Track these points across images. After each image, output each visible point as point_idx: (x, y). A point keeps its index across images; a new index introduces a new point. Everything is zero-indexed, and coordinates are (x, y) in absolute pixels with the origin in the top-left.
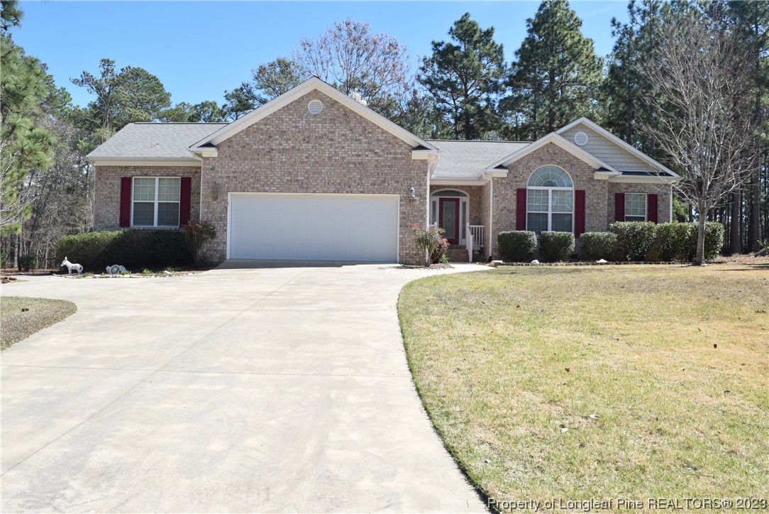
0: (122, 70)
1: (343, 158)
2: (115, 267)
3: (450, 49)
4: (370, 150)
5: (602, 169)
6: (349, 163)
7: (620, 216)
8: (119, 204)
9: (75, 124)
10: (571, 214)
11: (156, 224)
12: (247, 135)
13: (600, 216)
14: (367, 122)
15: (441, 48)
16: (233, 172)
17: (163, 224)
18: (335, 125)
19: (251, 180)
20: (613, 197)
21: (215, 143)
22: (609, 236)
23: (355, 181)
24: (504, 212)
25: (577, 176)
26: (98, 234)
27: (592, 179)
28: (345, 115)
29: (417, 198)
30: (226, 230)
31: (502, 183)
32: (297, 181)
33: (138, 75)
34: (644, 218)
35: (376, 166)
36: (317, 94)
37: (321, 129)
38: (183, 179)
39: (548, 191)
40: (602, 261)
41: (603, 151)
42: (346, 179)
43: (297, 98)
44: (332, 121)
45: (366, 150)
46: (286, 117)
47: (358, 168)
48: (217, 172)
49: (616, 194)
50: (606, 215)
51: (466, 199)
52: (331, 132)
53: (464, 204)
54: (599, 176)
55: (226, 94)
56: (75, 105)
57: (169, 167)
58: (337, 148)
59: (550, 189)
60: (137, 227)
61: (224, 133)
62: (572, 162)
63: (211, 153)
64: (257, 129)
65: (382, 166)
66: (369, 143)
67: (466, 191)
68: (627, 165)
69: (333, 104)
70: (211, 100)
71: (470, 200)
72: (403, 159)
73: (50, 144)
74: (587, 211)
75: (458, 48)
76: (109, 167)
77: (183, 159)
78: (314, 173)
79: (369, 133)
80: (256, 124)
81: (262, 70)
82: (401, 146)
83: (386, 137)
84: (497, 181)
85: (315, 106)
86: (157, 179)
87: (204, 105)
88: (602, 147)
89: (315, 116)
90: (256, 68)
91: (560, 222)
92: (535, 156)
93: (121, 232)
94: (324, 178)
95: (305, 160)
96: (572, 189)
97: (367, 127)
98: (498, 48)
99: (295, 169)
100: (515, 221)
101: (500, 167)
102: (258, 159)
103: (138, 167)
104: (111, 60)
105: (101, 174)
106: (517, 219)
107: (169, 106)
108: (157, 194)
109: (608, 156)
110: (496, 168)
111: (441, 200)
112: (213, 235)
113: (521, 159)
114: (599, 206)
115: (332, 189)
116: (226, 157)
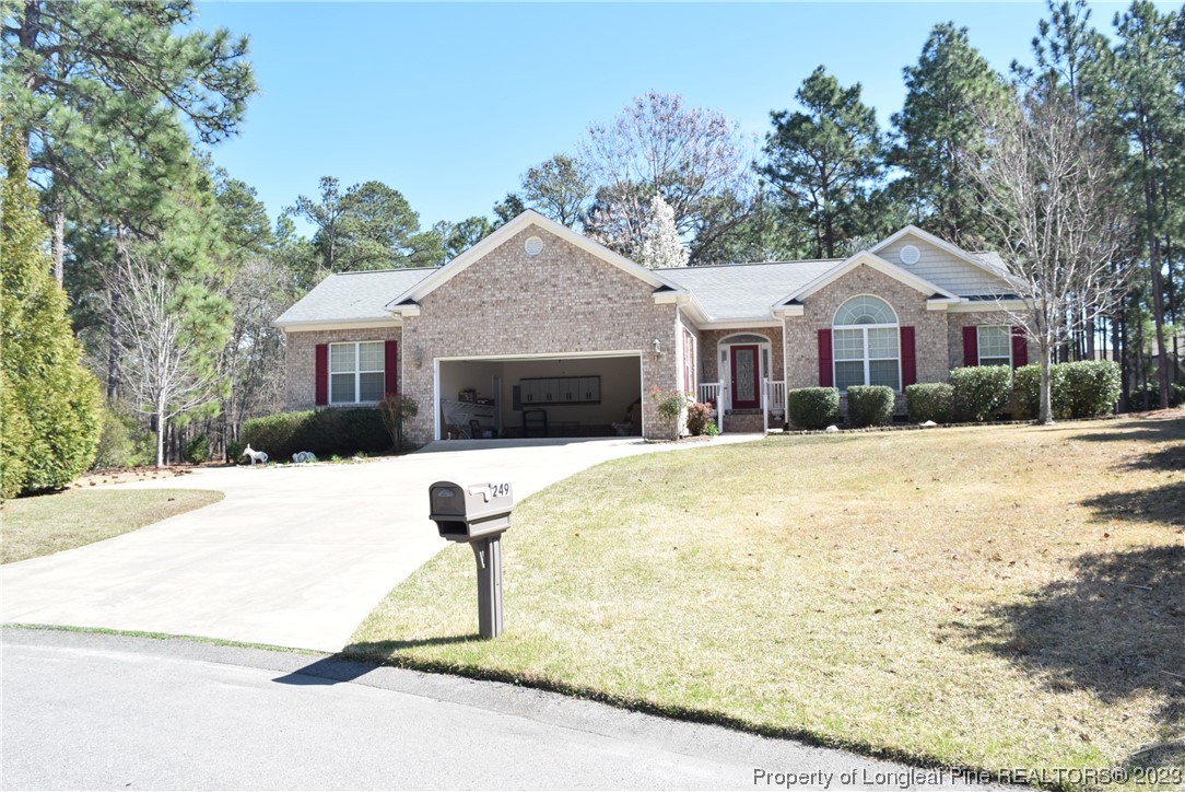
0: (349, 189)
1: (570, 308)
2: (302, 454)
3: (799, 120)
4: (603, 296)
5: (937, 296)
6: (577, 314)
7: (970, 359)
8: (314, 377)
9: (291, 265)
10: (897, 361)
11: (357, 401)
12: (454, 287)
13: (938, 361)
14: (598, 260)
15: (783, 121)
16: (439, 333)
17: (366, 400)
18: (558, 267)
19: (460, 342)
20: (959, 333)
21: (416, 299)
22: (941, 389)
23: (585, 336)
24: (801, 363)
25: (902, 307)
26: (286, 416)
27: (923, 310)
28: (570, 253)
29: (664, 354)
30: (432, 405)
31: (797, 324)
32: (514, 339)
33: (373, 191)
34: (1008, 359)
35: (611, 315)
36: (534, 230)
37: (541, 273)
38: (387, 343)
39: (861, 330)
40: (930, 423)
41: (944, 270)
42: (574, 334)
43: (510, 237)
44: (555, 261)
45: (597, 296)
46: (498, 261)
47: (588, 320)
48: (420, 333)
49: (964, 328)
50: (947, 358)
51: (768, 346)
52: (553, 276)
53: (765, 352)
54: (932, 305)
55: (497, 206)
56: (300, 236)
57: (371, 330)
58: (562, 295)
59: (865, 327)
60: (335, 405)
61: (426, 286)
62: (893, 289)
63: (412, 310)
64: (465, 278)
65: (619, 315)
66: (601, 287)
67: (767, 334)
68: (979, 286)
69: (554, 241)
70: (479, 216)
71: (773, 346)
72: (645, 304)
73: (227, 313)
74: (919, 355)
75: (807, 119)
76: (302, 333)
77: (385, 319)
78: (535, 328)
79: (601, 273)
80: (464, 272)
81: (533, 174)
82: (641, 288)
83: (621, 278)
84: (791, 321)
85: (533, 245)
86: (357, 344)
87: (469, 223)
88: (941, 264)
89: (534, 257)
90: (525, 171)
91: (881, 371)
92: (844, 284)
93: (312, 412)
94: (547, 334)
95: (524, 313)
96: (897, 325)
97: (598, 267)
98: (867, 113)
99: (511, 326)
100: (818, 374)
101: (793, 302)
102: (467, 316)
103: (335, 331)
104: (333, 178)
105: (292, 342)
106: (821, 371)
107: (417, 230)
108: (358, 363)
109: (951, 276)
110: (787, 304)
111: (733, 349)
112: (414, 411)
113: (823, 289)
114: (935, 346)
115: (558, 347)
116: (430, 314)
